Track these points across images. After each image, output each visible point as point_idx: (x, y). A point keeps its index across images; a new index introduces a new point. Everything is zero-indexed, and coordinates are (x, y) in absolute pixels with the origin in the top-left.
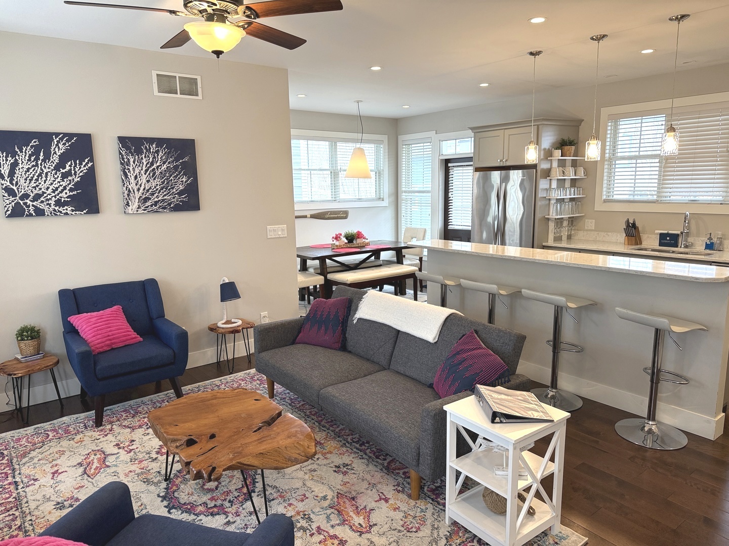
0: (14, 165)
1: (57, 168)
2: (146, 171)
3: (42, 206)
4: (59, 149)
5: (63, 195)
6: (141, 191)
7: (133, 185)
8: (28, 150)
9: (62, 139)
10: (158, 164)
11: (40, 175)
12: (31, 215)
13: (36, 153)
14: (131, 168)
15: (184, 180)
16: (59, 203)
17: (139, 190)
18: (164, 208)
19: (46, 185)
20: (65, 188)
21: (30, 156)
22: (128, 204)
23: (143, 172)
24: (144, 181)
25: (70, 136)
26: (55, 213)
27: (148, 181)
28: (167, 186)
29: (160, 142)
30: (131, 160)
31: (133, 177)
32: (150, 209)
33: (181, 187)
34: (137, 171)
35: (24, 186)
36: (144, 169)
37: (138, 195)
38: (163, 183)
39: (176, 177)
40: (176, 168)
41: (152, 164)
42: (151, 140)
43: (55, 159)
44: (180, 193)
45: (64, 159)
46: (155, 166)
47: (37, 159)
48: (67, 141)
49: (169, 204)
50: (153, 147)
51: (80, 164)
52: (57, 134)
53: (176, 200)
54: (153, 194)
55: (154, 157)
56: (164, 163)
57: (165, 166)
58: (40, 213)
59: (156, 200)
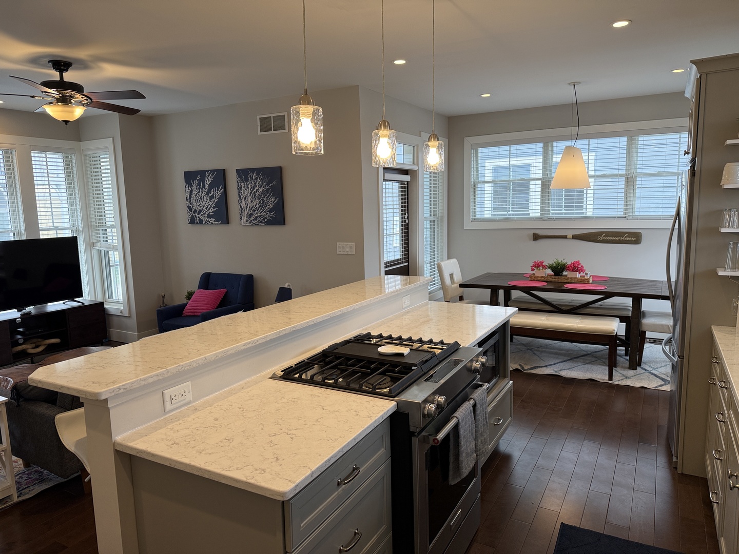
0: (191, 192)
1: (207, 194)
2: (251, 193)
3: (202, 218)
4: (209, 180)
5: (210, 211)
6: (248, 209)
7: (243, 205)
8: (196, 182)
9: (209, 174)
10: (257, 188)
11: (201, 198)
12: (197, 223)
13: (199, 185)
14: (242, 192)
15: (273, 200)
16: (209, 216)
17: (247, 208)
18: (261, 222)
19: (203, 205)
20: (211, 207)
21: (197, 186)
22: (241, 218)
23: (249, 195)
24: (250, 201)
25: (213, 171)
26: (207, 223)
27: (252, 201)
28: (262, 205)
29: (258, 171)
30: (243, 186)
31: (243, 198)
32: (253, 222)
33: (271, 206)
34: (246, 194)
35: (195, 206)
36: (249, 192)
37: (246, 211)
38: (260, 202)
39: (267, 198)
40: (268, 190)
41: (254, 189)
42: (253, 170)
43: (207, 187)
44: (271, 211)
45: (211, 187)
46: (255, 190)
47: (199, 188)
48: (212, 175)
49: (264, 219)
50: (254, 175)
51: (218, 190)
52: (208, 171)
53: (268, 216)
54: (254, 211)
55: (255, 183)
56: (260, 187)
57: (261, 190)
58: (201, 222)
59: (256, 215)
